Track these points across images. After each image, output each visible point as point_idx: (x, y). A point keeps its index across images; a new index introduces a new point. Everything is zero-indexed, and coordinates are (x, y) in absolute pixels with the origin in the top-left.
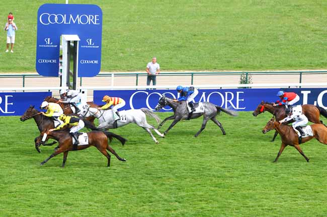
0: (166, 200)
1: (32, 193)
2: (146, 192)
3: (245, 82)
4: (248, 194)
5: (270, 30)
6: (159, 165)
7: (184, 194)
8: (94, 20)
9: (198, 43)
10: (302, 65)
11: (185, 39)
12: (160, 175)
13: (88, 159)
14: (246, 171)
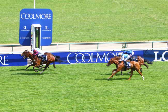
0: (91, 109)
1: (22, 106)
2: (80, 105)
3: (125, 47)
4: (132, 104)
5: (133, 21)
6: (85, 90)
7: (100, 105)
8: (48, 17)
9: (98, 28)
10: (151, 39)
11: (91, 26)
12: (86, 96)
13: (49, 88)
14: (130, 93)
